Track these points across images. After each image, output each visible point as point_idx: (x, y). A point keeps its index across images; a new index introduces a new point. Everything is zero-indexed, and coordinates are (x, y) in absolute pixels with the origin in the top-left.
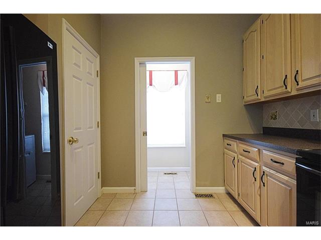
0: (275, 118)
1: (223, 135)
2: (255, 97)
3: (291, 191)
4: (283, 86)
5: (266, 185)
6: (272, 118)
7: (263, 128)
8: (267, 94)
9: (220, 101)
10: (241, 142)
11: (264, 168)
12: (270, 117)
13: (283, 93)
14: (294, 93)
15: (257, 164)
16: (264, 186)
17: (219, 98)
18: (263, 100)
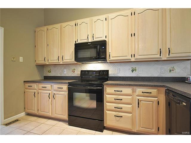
0: (50, 72)
1: (24, 81)
2: (44, 62)
3: (65, 96)
4: (57, 60)
7: (44, 76)
8: (50, 61)
9: (22, 61)
10: (39, 83)
11: (54, 92)
12: (48, 71)
13: (57, 63)
14: (61, 63)
15: (50, 92)
16: (54, 99)
17: (21, 59)
18: (48, 64)
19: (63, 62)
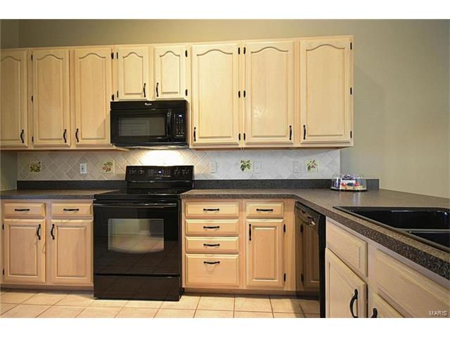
0: (38, 170)
2: (20, 143)
3: (85, 230)
4: (61, 139)
5: (56, 238)
6: (32, 169)
7: (18, 182)
8: (38, 142)
10: (8, 200)
11: (54, 221)
12: (30, 169)
14: (71, 148)
15: (41, 221)
16: (54, 239)
19: (77, 146)
